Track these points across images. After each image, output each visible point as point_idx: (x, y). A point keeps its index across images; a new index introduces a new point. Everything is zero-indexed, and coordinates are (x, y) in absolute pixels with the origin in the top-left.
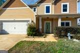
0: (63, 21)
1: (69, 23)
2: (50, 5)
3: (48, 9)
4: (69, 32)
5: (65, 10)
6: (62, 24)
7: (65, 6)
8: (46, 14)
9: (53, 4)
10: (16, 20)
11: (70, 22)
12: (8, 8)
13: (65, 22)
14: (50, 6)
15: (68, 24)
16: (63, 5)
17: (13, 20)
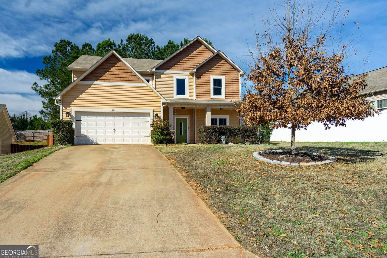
0: (215, 117)
1: (225, 120)
2: (185, 75)
3: (181, 87)
4: (223, 135)
5: (217, 92)
6: (213, 121)
7: (217, 83)
8: (176, 97)
9: (192, 74)
10: (118, 110)
11: (227, 117)
12: (96, 83)
13: (218, 117)
14: (187, 78)
15: (223, 121)
16: (214, 80)
17: (110, 110)
